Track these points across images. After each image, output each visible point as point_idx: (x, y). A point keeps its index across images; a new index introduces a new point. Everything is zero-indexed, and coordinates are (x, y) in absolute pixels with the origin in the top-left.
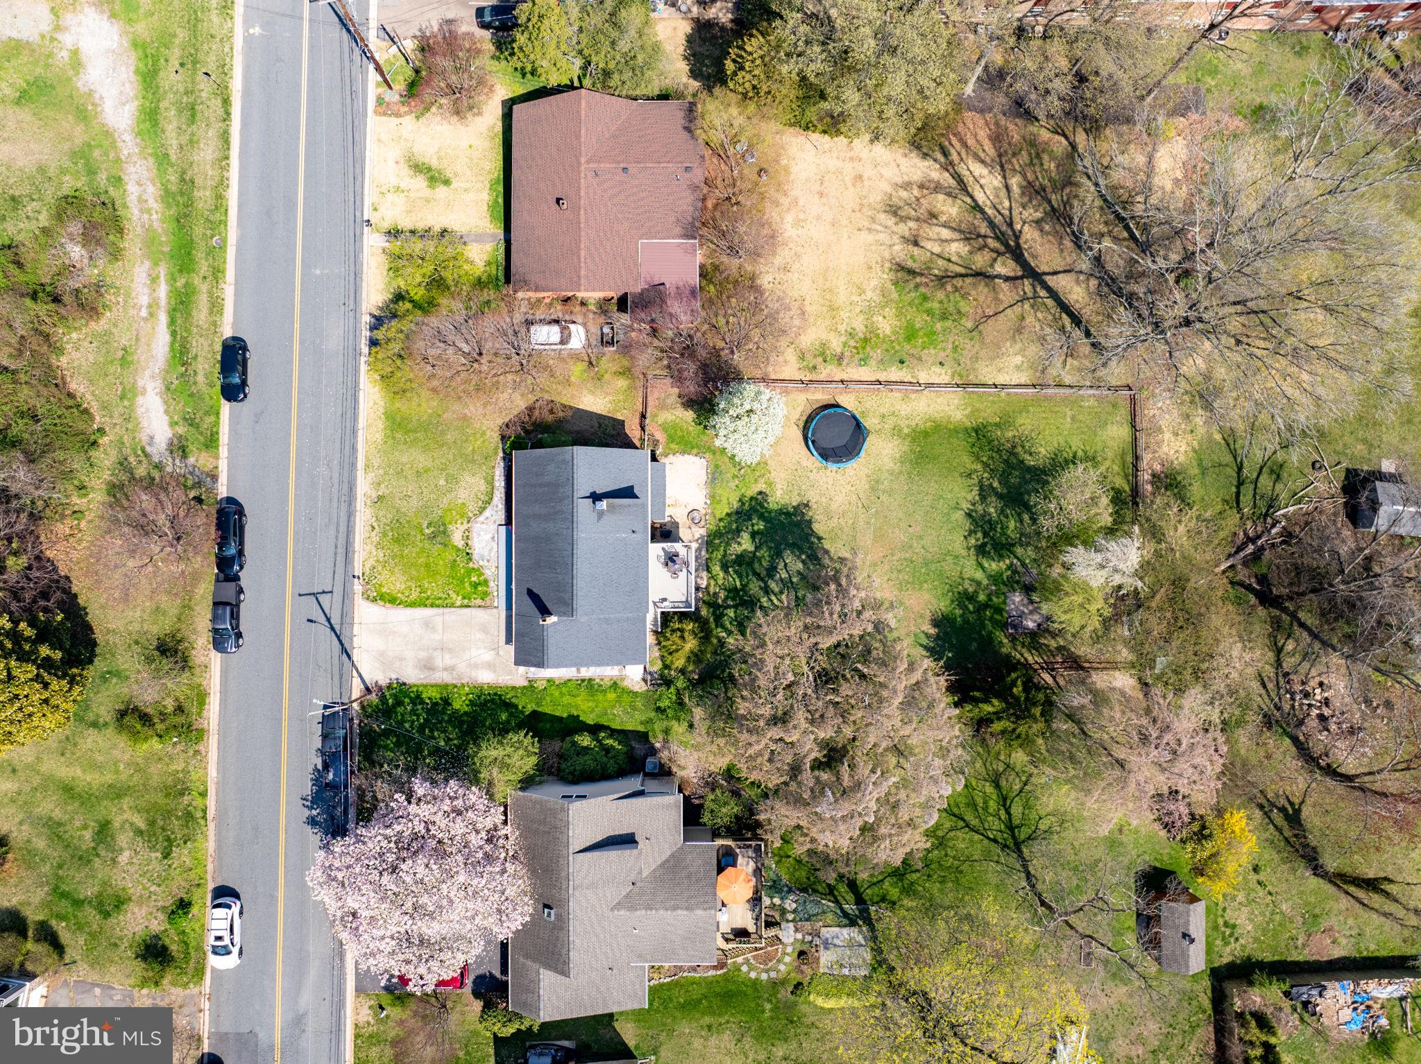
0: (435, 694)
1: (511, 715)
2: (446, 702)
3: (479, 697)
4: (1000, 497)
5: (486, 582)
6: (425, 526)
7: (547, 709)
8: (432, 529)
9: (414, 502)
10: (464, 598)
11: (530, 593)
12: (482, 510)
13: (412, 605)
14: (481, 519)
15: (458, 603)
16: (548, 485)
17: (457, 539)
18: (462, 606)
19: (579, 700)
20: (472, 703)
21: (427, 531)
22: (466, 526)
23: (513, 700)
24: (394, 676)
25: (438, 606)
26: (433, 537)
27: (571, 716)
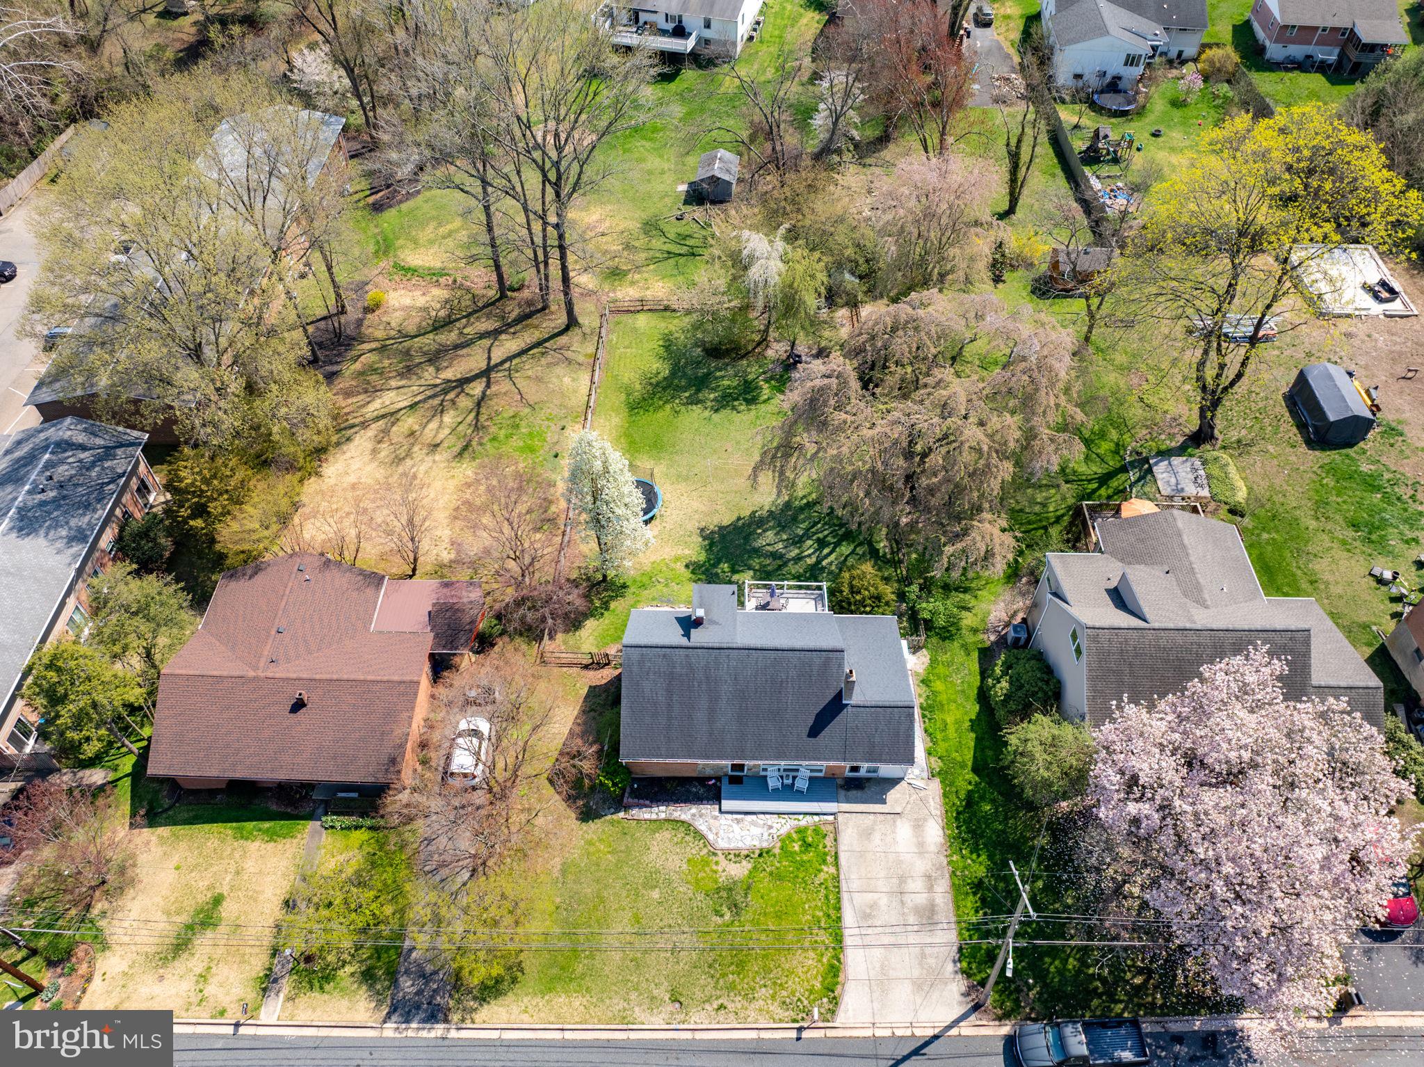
0: (970, 902)
1: (982, 798)
2: (978, 886)
3: (964, 841)
4: (698, 390)
5: (801, 831)
6: (719, 920)
7: (969, 756)
8: (725, 909)
9: (686, 940)
10: (824, 861)
11: (814, 732)
12: (699, 836)
13: (839, 939)
14: (711, 837)
15: (832, 870)
16: (669, 692)
17: (739, 870)
18: (837, 864)
19: (950, 719)
20: (975, 850)
21: (727, 917)
22: (721, 858)
23: (962, 795)
24: (950, 967)
25: (839, 900)
26: (735, 907)
27: (972, 729)
